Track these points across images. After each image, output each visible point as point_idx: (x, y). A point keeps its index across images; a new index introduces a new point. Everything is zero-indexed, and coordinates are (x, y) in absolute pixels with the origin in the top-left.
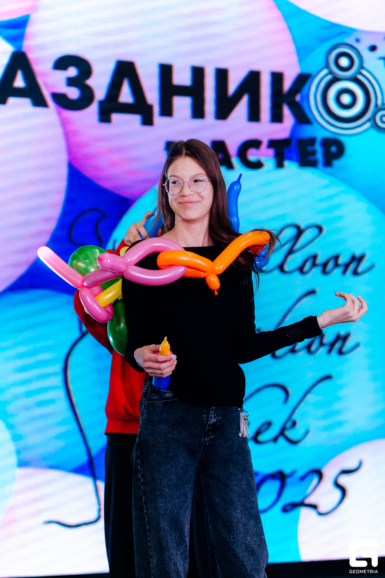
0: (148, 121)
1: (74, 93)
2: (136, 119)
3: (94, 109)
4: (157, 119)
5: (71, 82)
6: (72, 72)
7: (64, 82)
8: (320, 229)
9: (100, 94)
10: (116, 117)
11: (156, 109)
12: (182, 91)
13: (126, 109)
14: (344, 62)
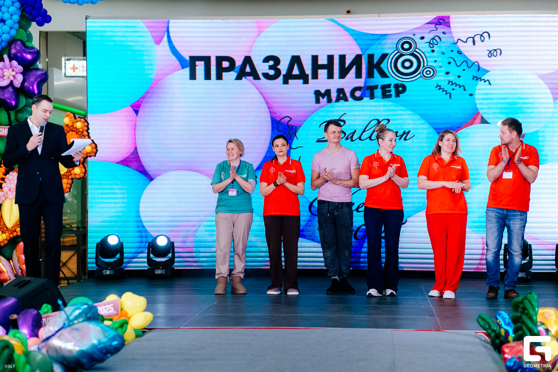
0: (306, 82)
1: (272, 72)
2: (301, 81)
3: (281, 79)
4: (310, 80)
5: (271, 67)
6: (271, 63)
7: (268, 68)
8: (389, 120)
9: (284, 72)
10: (290, 81)
11: (310, 77)
12: (323, 67)
13: (296, 77)
14: (406, 46)
